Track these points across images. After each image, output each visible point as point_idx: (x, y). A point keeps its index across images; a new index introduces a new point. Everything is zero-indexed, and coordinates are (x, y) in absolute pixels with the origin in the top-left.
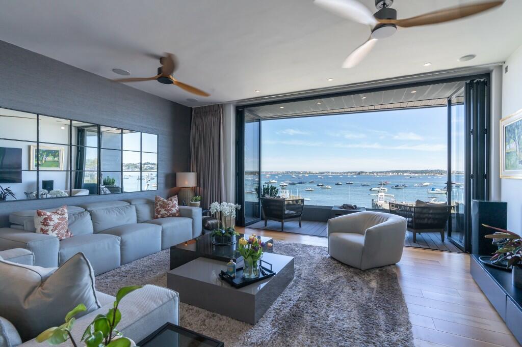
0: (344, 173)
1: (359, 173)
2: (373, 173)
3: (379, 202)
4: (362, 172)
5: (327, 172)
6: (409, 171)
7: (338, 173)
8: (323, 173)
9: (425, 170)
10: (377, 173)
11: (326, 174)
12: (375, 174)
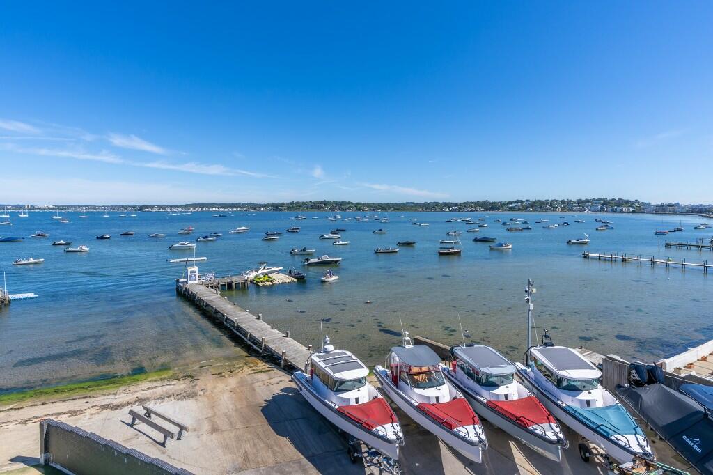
0: (113, 207)
1: (141, 208)
2: (164, 207)
3: (189, 283)
4: (147, 207)
5: (75, 206)
6: (217, 204)
7: (99, 207)
8: (68, 207)
9: (237, 204)
10: (171, 207)
11: (71, 210)
12: (168, 210)
